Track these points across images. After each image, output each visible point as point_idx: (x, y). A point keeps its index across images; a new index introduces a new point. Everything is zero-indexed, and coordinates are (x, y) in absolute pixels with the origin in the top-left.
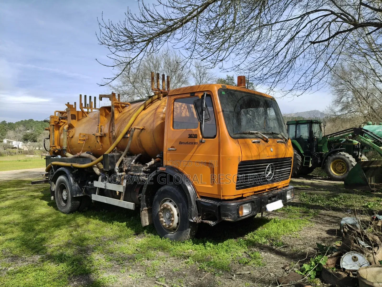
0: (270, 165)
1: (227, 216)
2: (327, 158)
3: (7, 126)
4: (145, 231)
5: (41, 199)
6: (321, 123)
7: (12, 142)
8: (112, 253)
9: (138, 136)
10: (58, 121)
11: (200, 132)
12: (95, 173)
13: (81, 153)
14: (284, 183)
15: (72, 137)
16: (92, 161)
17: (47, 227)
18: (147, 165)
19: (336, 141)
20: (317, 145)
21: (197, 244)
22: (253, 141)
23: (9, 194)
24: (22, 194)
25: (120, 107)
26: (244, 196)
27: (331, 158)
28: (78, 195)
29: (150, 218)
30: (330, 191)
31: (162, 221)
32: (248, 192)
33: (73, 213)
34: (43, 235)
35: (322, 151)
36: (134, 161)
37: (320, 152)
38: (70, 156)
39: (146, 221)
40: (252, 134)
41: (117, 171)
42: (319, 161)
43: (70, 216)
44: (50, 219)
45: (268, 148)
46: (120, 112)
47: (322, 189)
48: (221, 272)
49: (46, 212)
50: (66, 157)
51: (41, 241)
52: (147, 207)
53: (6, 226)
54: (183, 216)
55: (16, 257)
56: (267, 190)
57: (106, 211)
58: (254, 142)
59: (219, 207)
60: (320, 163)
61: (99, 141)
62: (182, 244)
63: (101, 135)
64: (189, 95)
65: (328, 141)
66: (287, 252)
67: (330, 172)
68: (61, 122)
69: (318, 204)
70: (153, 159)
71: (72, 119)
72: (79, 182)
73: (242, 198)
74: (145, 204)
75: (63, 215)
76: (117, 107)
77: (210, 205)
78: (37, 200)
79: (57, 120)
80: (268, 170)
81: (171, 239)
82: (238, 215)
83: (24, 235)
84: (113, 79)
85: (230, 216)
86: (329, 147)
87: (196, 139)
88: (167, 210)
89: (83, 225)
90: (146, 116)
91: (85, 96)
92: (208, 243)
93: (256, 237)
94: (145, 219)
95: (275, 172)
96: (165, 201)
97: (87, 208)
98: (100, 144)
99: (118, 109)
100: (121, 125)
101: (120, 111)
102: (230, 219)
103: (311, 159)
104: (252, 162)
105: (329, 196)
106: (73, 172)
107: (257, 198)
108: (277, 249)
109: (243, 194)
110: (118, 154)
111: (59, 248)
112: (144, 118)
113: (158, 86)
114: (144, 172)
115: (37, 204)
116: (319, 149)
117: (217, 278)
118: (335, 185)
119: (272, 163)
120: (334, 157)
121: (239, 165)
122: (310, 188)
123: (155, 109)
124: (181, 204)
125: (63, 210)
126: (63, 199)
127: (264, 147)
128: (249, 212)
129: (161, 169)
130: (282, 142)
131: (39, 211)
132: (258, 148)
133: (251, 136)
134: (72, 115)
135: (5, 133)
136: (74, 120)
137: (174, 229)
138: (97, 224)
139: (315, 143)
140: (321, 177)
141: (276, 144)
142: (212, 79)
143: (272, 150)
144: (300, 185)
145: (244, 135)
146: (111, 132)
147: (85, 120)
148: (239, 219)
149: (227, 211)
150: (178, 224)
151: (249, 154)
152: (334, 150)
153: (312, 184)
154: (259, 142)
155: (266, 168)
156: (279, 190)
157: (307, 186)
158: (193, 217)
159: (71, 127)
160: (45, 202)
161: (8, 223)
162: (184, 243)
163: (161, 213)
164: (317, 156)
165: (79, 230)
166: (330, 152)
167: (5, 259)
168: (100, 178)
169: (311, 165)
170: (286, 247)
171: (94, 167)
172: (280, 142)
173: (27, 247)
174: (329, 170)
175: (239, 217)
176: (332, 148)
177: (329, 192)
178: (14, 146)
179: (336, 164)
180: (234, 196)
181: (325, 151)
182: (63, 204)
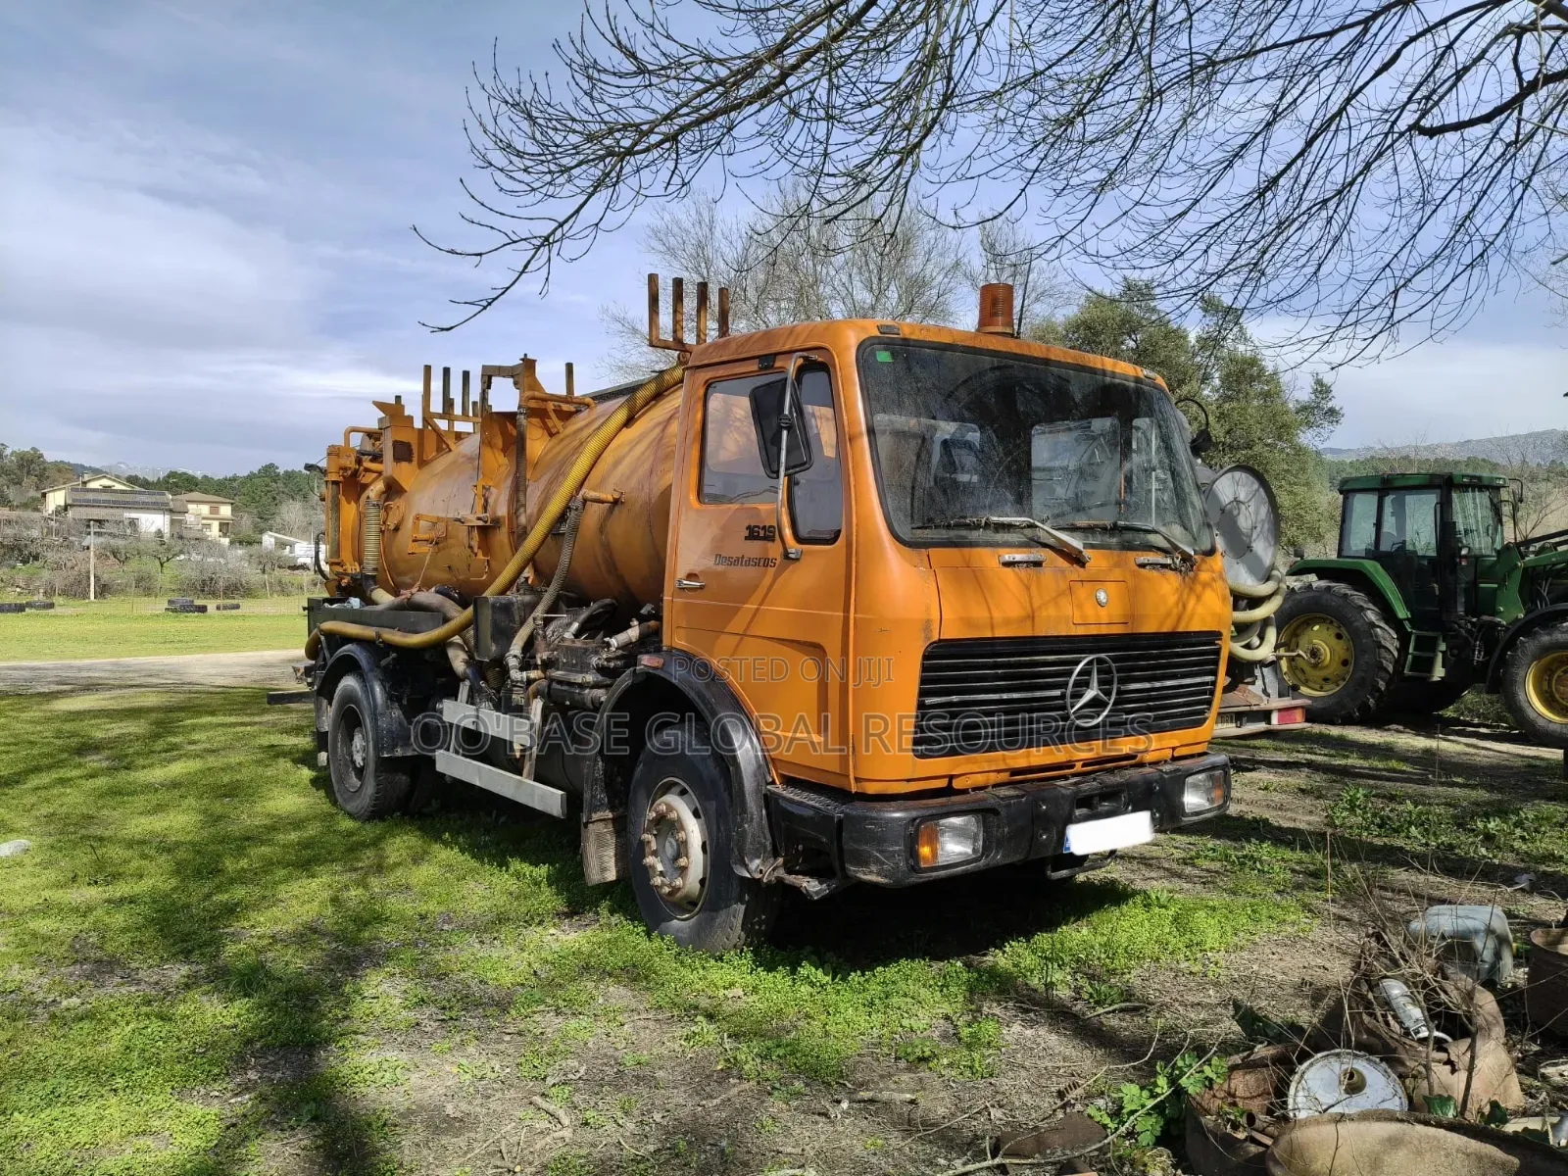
0: (1090, 663)
1: (863, 861)
2: (1511, 644)
3: (280, 484)
4: (605, 904)
5: (296, 761)
6: (1498, 488)
7: (292, 545)
8: (441, 977)
9: (601, 529)
10: (354, 466)
11: (785, 520)
12: (450, 670)
13: (414, 590)
14: (1176, 743)
15: (397, 529)
16: (446, 620)
17: (269, 865)
18: (608, 645)
19: (1563, 569)
20: (1475, 583)
21: (769, 970)
22: (1007, 558)
23: (196, 736)
24: (239, 739)
25: (553, 415)
26: (957, 784)
27: (1529, 645)
28: (399, 752)
29: (621, 857)
30: (1491, 788)
31: (653, 867)
32: (978, 769)
33: (382, 819)
34: (239, 892)
35: (1495, 613)
36: (576, 625)
37: (1485, 618)
38: (383, 598)
39: (602, 863)
40: (1008, 527)
41: (512, 662)
42: (1478, 657)
43: (371, 831)
44: (293, 836)
45: (1082, 592)
46: (551, 435)
47: (1460, 780)
48: (798, 1085)
49: (294, 809)
50: (374, 603)
51: (221, 915)
52: (612, 811)
53: (129, 853)
54: (720, 853)
55: (110, 963)
56: (1079, 765)
57: (502, 819)
58: (1008, 564)
59: (840, 821)
60: (1484, 665)
61: (475, 543)
62: (713, 962)
63: (481, 523)
64: (754, 366)
65: (1525, 569)
66: (1125, 1030)
67: (1525, 705)
68: (367, 470)
69: (1399, 842)
70: (636, 623)
71: (397, 459)
72: (405, 702)
73: (949, 791)
74: (602, 796)
75: (347, 824)
76: (540, 414)
77: (811, 813)
78: (284, 764)
79: (350, 463)
80: (1083, 684)
81: (678, 941)
82: (911, 862)
83: (175, 889)
84: (485, 303)
85: (878, 861)
86: (1529, 593)
87: (770, 544)
88: (667, 825)
89: (397, 865)
90: (631, 449)
91: (447, 371)
92: (806, 970)
93: (1029, 960)
94: (601, 857)
95: (1119, 692)
96: (667, 789)
97: (435, 804)
98: (480, 556)
99: (545, 423)
100: (551, 483)
101: (554, 431)
102: (878, 874)
103: (1443, 647)
104: (992, 645)
105: (1474, 808)
106: (383, 663)
107: (1012, 797)
108: (1089, 1015)
109: (951, 778)
110: (527, 598)
111: (265, 942)
112: (624, 457)
113: (675, 331)
114: (601, 670)
115: (275, 781)
116: (1482, 604)
117: (776, 1105)
118: (1530, 766)
119: (1103, 655)
120: (1545, 639)
121: (925, 657)
122: (1404, 772)
123: (659, 424)
124: (712, 805)
125: (350, 807)
126: (353, 762)
127: (1063, 586)
128: (970, 851)
129: (646, 661)
130: (1164, 566)
131: (271, 803)
132: (1028, 588)
133: (1000, 537)
134: (396, 444)
135: (273, 509)
136: (404, 464)
137: (689, 904)
138: (450, 867)
139: (1465, 578)
140: (1487, 726)
141: (1134, 574)
142: (1051, 296)
143: (1102, 596)
144: (1366, 758)
145: (963, 533)
146: (514, 514)
147: (442, 463)
148: (914, 879)
149: (866, 844)
150: (702, 882)
151: (979, 613)
152: (1551, 608)
153: (1427, 758)
154: (1038, 564)
155: (1070, 673)
156: (1147, 770)
157: (1393, 764)
158: (751, 860)
159: (393, 489)
160: (306, 773)
161: (142, 842)
162: (722, 960)
163: (647, 837)
164: (1469, 632)
165: (375, 883)
166: (1531, 616)
167: (71, 968)
168: (464, 690)
169: (1439, 673)
170: (1135, 1009)
171: (452, 644)
172: (1154, 565)
173: (161, 930)
174: (1522, 697)
175: (915, 869)
176: (1542, 599)
177: (1482, 795)
178: (301, 561)
179: (1553, 672)
180: (908, 780)
181: (1510, 611)
182: (354, 781)
